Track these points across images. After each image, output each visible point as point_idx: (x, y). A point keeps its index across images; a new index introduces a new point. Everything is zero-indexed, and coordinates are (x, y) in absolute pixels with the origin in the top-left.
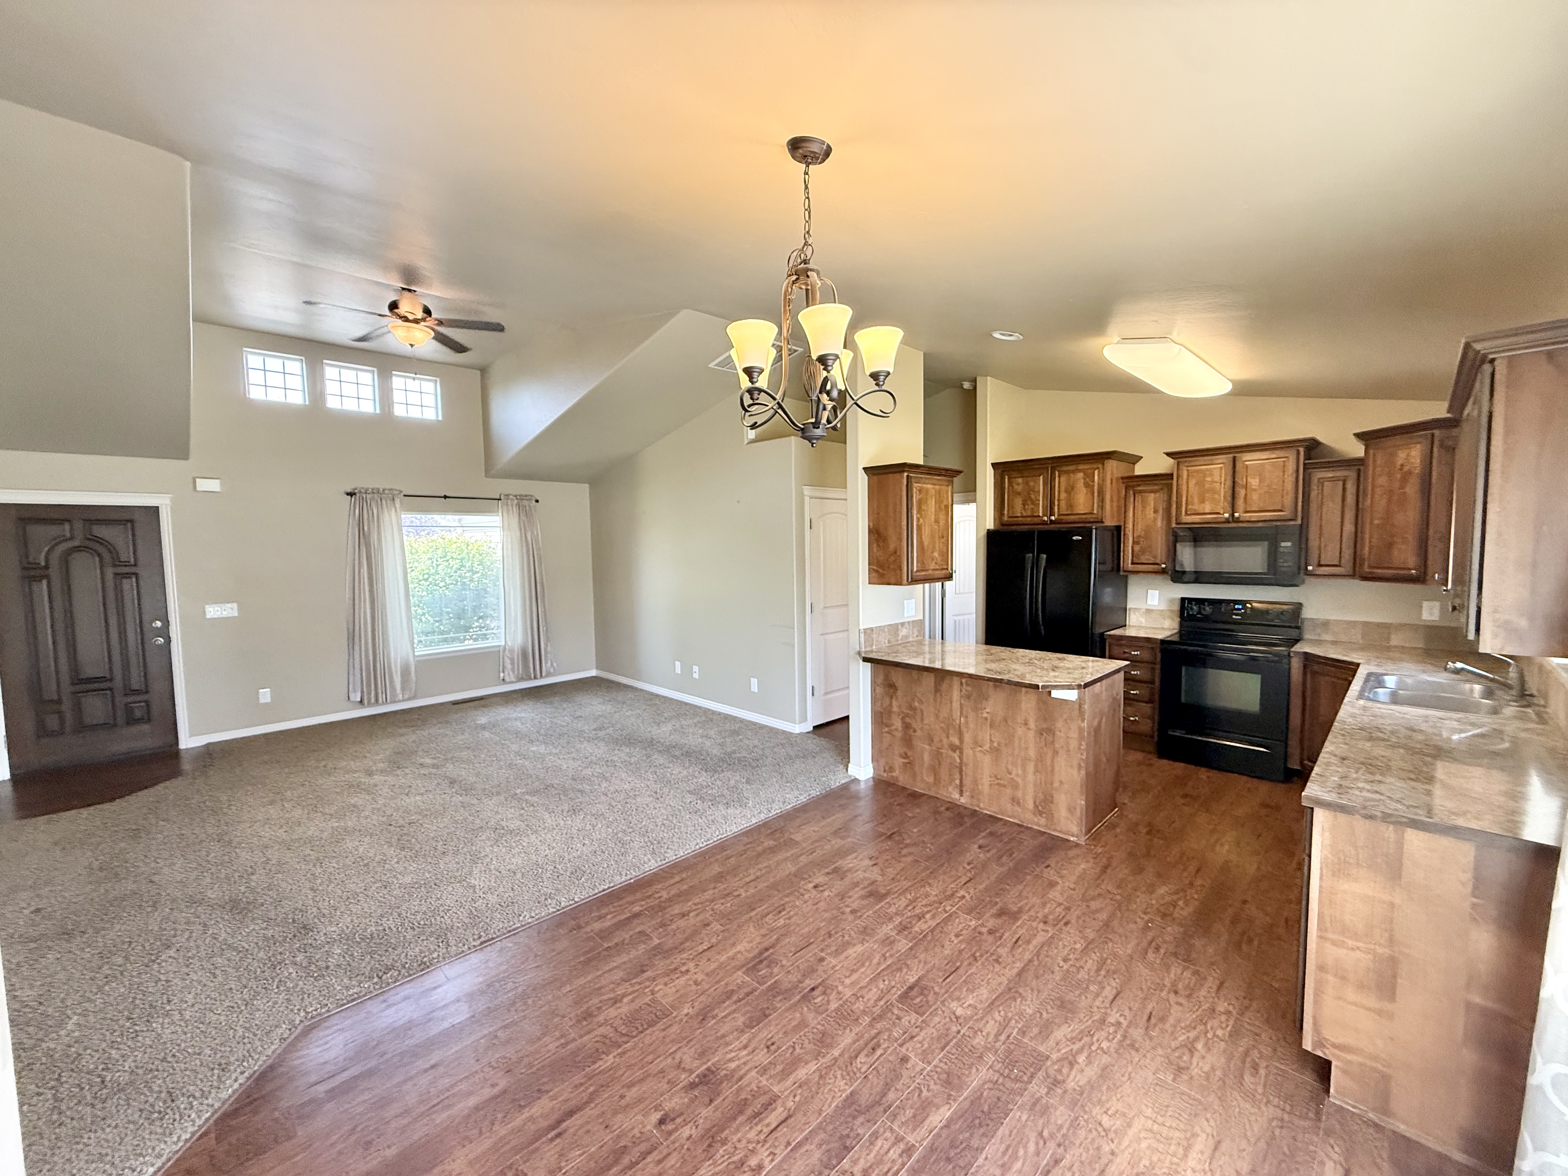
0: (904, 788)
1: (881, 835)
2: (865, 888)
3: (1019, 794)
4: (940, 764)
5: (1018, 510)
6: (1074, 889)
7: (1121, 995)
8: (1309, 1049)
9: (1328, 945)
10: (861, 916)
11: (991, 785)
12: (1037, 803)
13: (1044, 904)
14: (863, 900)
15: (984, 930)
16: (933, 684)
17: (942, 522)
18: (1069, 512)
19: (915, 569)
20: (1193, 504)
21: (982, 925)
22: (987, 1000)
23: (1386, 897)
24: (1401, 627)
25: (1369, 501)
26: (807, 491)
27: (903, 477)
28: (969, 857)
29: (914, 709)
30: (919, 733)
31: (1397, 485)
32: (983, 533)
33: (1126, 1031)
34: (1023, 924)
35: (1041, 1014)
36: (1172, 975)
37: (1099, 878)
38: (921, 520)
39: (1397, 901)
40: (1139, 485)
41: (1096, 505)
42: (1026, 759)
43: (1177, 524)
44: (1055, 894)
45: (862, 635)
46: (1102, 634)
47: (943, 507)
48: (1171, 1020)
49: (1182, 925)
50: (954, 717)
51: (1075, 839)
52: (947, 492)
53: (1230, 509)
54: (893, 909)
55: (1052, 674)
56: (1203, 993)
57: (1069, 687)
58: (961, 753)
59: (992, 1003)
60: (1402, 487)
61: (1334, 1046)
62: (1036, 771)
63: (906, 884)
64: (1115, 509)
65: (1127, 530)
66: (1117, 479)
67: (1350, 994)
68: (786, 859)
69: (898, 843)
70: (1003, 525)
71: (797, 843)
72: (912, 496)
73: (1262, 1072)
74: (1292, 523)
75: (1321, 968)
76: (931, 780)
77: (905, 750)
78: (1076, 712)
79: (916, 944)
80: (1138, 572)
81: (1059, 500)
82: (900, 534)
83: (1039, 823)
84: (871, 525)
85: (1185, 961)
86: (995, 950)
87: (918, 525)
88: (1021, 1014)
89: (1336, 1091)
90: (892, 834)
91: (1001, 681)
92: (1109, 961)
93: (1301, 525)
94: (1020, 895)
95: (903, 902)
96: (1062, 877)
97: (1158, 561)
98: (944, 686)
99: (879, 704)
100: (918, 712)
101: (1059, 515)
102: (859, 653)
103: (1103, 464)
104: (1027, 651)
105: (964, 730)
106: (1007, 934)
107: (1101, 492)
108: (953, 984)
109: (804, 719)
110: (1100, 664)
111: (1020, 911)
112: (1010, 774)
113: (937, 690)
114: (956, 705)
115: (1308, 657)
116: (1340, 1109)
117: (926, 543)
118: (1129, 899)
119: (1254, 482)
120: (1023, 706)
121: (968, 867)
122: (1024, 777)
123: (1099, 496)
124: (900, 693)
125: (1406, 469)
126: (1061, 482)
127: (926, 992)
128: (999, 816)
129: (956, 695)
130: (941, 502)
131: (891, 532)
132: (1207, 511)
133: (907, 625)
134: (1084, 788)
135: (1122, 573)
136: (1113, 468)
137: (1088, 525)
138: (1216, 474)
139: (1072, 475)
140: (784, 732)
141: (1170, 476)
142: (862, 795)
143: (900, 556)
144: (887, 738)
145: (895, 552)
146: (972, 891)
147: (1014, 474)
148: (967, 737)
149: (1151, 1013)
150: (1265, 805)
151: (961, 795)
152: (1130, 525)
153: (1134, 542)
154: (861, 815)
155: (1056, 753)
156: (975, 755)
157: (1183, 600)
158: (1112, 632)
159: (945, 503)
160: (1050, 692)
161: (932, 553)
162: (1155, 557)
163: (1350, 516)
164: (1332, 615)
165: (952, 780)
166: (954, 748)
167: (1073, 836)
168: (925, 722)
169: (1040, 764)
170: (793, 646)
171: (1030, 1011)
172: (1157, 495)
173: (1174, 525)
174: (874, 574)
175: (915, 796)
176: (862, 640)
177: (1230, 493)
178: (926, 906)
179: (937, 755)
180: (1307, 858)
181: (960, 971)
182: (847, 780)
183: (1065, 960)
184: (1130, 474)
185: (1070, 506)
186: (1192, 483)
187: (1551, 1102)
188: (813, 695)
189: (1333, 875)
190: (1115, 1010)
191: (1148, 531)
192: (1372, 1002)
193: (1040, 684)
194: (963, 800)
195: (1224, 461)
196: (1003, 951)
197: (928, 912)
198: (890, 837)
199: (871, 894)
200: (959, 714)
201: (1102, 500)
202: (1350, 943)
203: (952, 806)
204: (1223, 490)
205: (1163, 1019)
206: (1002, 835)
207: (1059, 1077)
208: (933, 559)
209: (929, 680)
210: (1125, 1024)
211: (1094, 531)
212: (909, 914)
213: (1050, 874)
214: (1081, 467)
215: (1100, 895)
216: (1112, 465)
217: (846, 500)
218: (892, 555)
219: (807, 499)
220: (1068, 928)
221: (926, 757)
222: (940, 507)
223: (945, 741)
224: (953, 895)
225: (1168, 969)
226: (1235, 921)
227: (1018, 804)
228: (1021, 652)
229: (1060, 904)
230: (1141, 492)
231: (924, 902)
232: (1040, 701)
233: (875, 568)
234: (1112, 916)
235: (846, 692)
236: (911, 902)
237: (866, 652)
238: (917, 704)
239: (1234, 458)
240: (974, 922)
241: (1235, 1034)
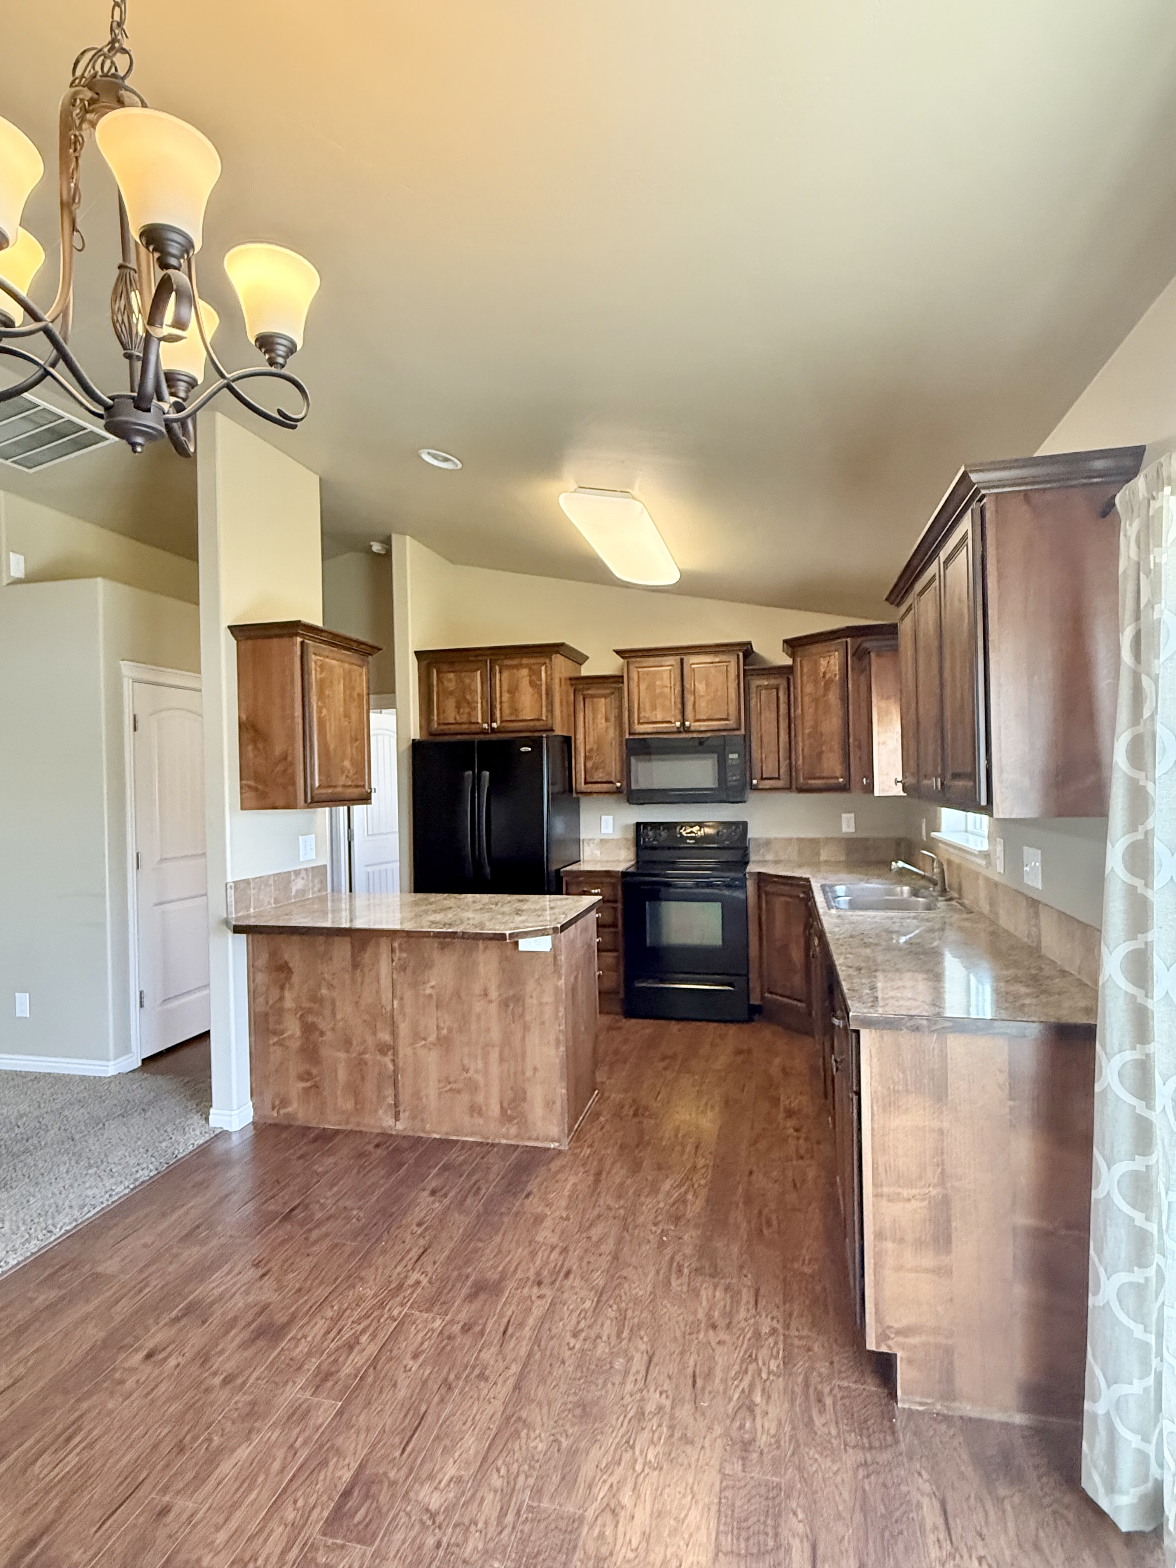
0: (307, 1129)
1: (270, 1218)
2: (249, 1324)
3: (480, 1098)
4: (363, 1078)
5: (451, 715)
6: (567, 1219)
7: (655, 1360)
8: (874, 1349)
9: (884, 1202)
10: (244, 1383)
11: (440, 1094)
12: (505, 1105)
13: (533, 1254)
14: (245, 1349)
15: (456, 1328)
16: (349, 953)
17: (354, 717)
18: (513, 718)
19: (317, 785)
20: (645, 710)
21: (452, 1322)
22: (477, 1453)
23: (935, 1124)
24: (827, 840)
25: (799, 711)
26: (127, 669)
27: (294, 644)
28: (418, 1213)
29: (320, 1001)
30: (329, 1036)
31: (821, 692)
32: (406, 745)
33: (672, 1417)
34: (511, 1296)
35: (560, 1443)
36: (704, 1303)
37: (595, 1190)
38: (324, 712)
39: (946, 1125)
40: (588, 689)
41: (544, 710)
42: (487, 1047)
43: (630, 734)
44: (545, 1235)
45: (231, 892)
46: (558, 871)
47: (355, 696)
48: (719, 1374)
49: (696, 1226)
50: (384, 1002)
51: (557, 1144)
52: (361, 675)
53: (679, 717)
54: (303, 1347)
55: (518, 919)
56: (742, 1314)
57: (543, 933)
58: (395, 1054)
59: (485, 1459)
60: (825, 695)
61: (899, 1333)
62: (502, 1059)
63: (322, 1292)
64: (565, 717)
65: (578, 742)
66: (566, 679)
67: (909, 1258)
68: (84, 1319)
69: (302, 1224)
70: (431, 734)
71: (109, 1278)
72: (310, 674)
73: (828, 1401)
74: (737, 733)
75: (879, 1236)
76: (349, 1105)
77: (307, 1066)
78: (551, 968)
79: (348, 1403)
80: (591, 793)
81: (501, 703)
82: (292, 730)
83: (507, 1135)
84: (244, 717)
85: (712, 1276)
86: (477, 1358)
87: (319, 718)
88: (531, 1459)
89: (903, 1393)
90: (292, 1210)
91: (454, 935)
92: (630, 1313)
93: (745, 736)
94: (500, 1251)
95: (319, 1326)
96: (549, 1205)
97: (613, 779)
98: (367, 956)
99: (261, 1000)
100: (328, 1004)
101: (502, 722)
102: (226, 922)
103: (551, 659)
104: (478, 896)
105: (398, 1018)
106: (490, 1324)
107: (549, 692)
108: (419, 1452)
109: (124, 1048)
110: (569, 901)
111: (503, 1278)
112: (467, 1071)
113: (355, 965)
114: (385, 982)
115: (762, 878)
116: (911, 1413)
117: (332, 746)
118: (633, 1210)
119: (701, 687)
120: (482, 969)
121: (420, 1231)
122: (486, 1073)
123: (547, 698)
124: (296, 979)
125: (828, 676)
126: (502, 679)
127: (374, 1489)
128: (455, 1138)
129: (384, 967)
130: (353, 688)
131: (277, 729)
132: (659, 719)
133: (303, 874)
134: (565, 1070)
135: (574, 795)
136: (561, 666)
137: (536, 734)
138: (666, 676)
139: (515, 671)
140: (83, 1079)
141: (617, 679)
142: (235, 1155)
143: (292, 764)
144: (276, 1054)
145: (285, 758)
146: (430, 1269)
147: (445, 667)
148: (404, 1028)
149: (694, 1372)
150: (739, 1052)
151: (397, 1117)
152: (580, 736)
153: (586, 758)
154: (234, 1192)
155: (526, 1028)
156: (415, 1054)
157: (638, 825)
158: (568, 868)
159: (358, 690)
160: (516, 943)
161: (342, 761)
162: (609, 774)
163: (783, 725)
164: (773, 834)
165: (381, 1098)
166: (383, 1049)
167: (553, 1141)
168: (339, 1017)
169: (507, 1050)
170: (103, 926)
171: (541, 1447)
172: (608, 700)
173: (627, 736)
174: (249, 794)
175: (325, 1137)
176: (231, 899)
177: (679, 700)
178: (358, 1322)
179: (359, 1066)
180: (855, 1098)
181: (429, 1419)
182: (207, 1137)
183: (575, 1335)
184: (576, 675)
185: (515, 710)
186: (643, 687)
187: (1119, 1322)
188: (141, 1006)
189: (884, 1111)
190: (652, 1390)
191: (599, 742)
192: (928, 1260)
193: (508, 933)
194: (400, 1126)
195: (673, 663)
196: (487, 1356)
197: (364, 1331)
198: (287, 1217)
199: (259, 1334)
200: (390, 995)
201: (550, 704)
202: (906, 1192)
203: (385, 1139)
204: (673, 696)
205: (709, 1375)
206: (461, 1165)
207: (604, 1551)
208: (343, 772)
209: (342, 950)
210: (668, 1403)
211: (545, 741)
212: (333, 1346)
213: (534, 1205)
214: (525, 661)
215: (599, 1216)
216: (559, 661)
217: (200, 691)
218: (280, 761)
219: (127, 684)
220: (568, 1283)
221: (342, 1074)
222: (351, 696)
223: (370, 1041)
224: (400, 1286)
225: (695, 1293)
226: (748, 1201)
227: (480, 1113)
228: (470, 897)
229: (553, 1248)
230: (593, 696)
231: (356, 1315)
232: (504, 959)
233: (252, 783)
234: (620, 1241)
235: (205, 992)
236: (335, 1320)
237: (237, 919)
238: (324, 991)
239: (682, 660)
240: (438, 1322)
241: (788, 1361)
